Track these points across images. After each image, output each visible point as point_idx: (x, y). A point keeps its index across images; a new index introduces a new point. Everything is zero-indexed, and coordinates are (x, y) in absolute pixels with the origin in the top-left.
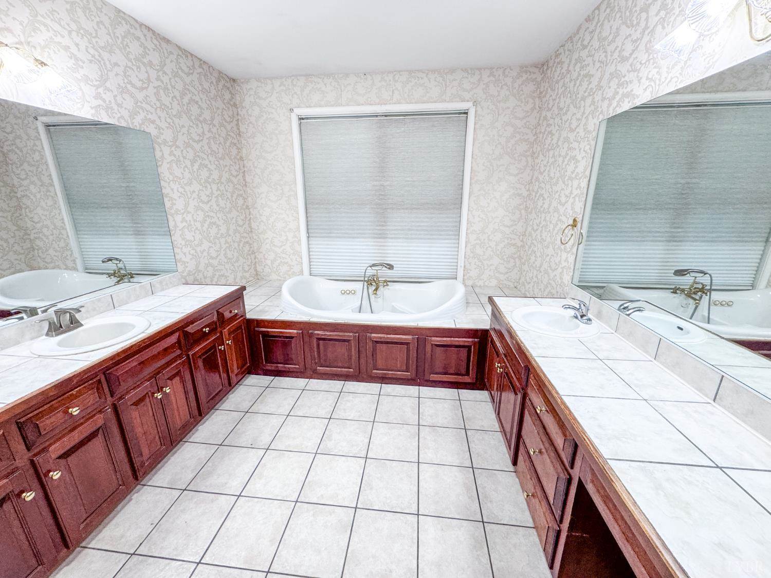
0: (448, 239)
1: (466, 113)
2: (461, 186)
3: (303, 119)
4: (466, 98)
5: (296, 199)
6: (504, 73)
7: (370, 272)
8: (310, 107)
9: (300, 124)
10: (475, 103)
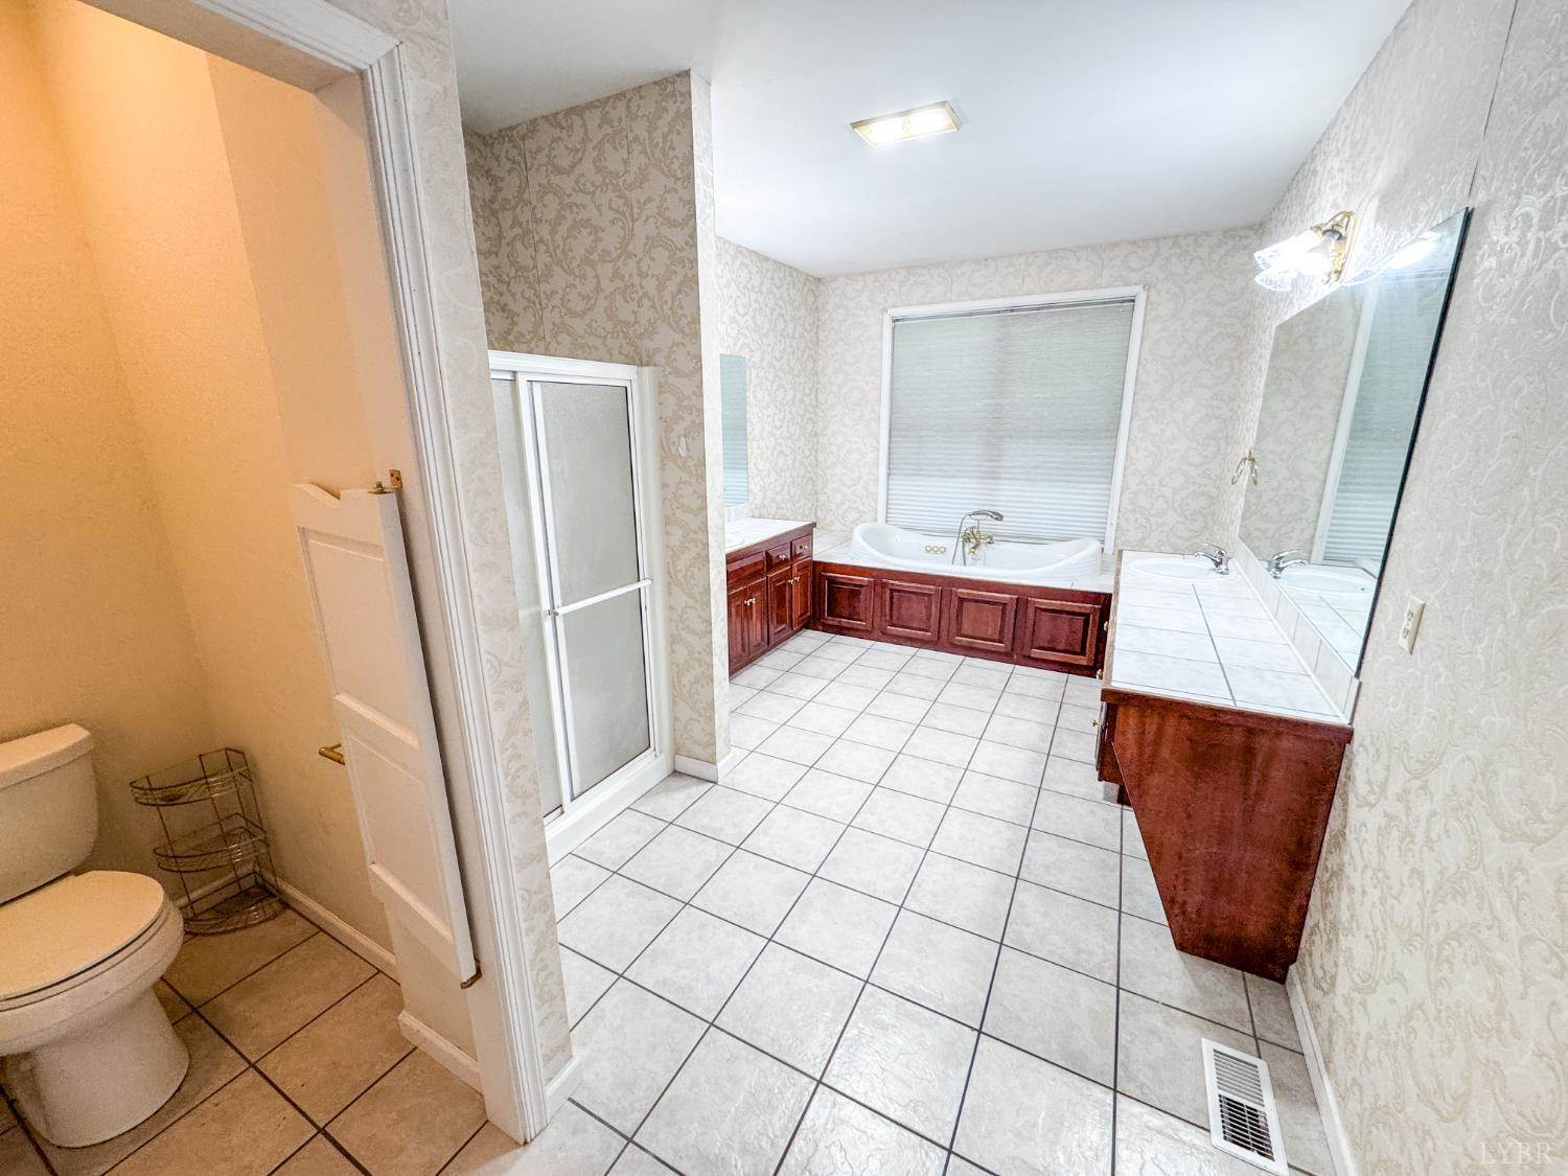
0: (1094, 483)
1: (1133, 301)
2: (1119, 405)
3: (898, 320)
4: (1134, 281)
5: (879, 422)
6: (1196, 240)
7: (970, 523)
8: (909, 305)
9: (894, 328)
10: (1147, 287)
